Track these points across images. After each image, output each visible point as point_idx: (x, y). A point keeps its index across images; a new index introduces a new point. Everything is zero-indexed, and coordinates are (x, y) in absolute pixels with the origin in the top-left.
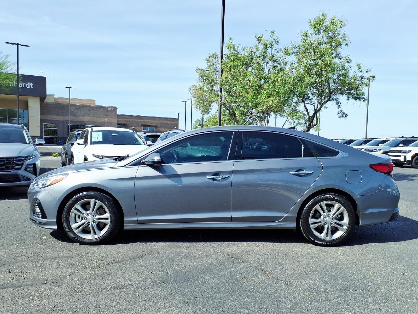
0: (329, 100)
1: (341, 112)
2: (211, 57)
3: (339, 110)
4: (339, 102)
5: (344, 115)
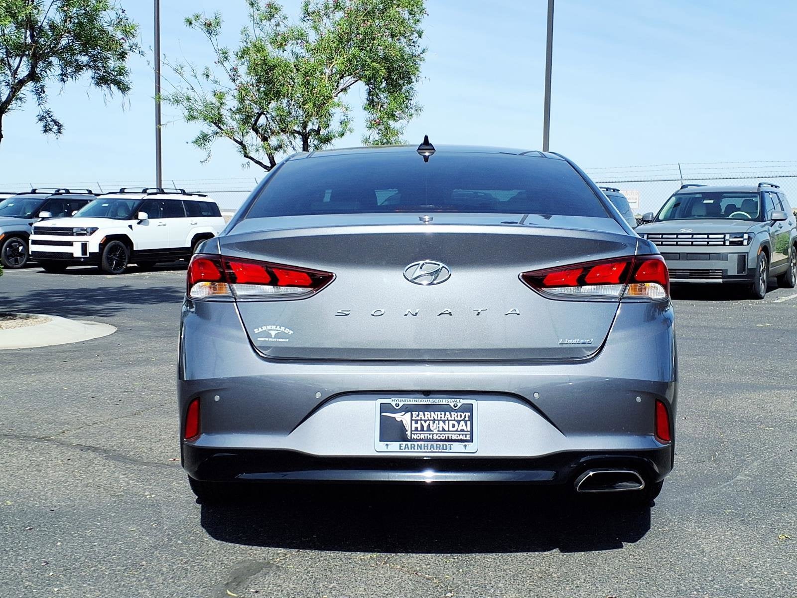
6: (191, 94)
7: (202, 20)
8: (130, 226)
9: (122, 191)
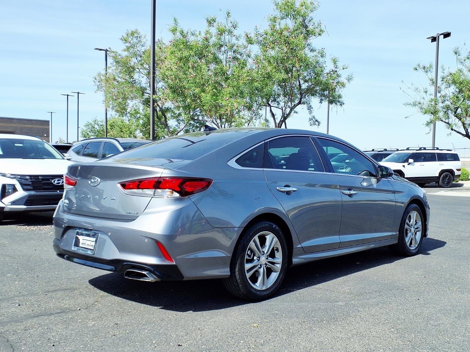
0: (300, 103)
1: (313, 119)
2: (129, 35)
3: (310, 116)
4: (310, 106)
5: (317, 123)
6: (422, 101)
7: (421, 66)
8: (404, 166)
9: (408, 149)
